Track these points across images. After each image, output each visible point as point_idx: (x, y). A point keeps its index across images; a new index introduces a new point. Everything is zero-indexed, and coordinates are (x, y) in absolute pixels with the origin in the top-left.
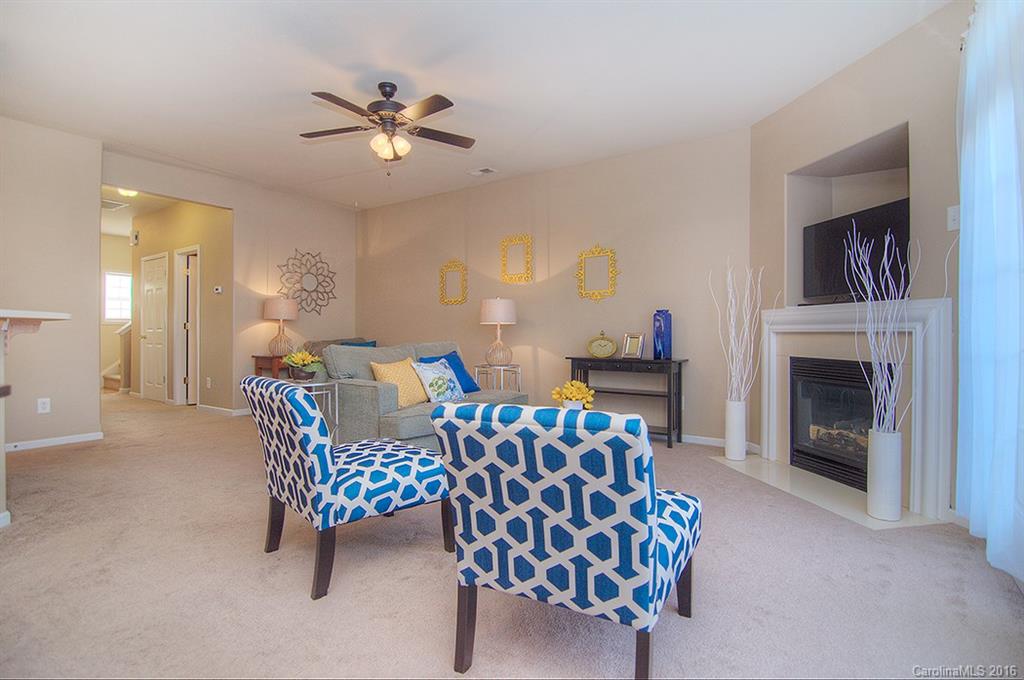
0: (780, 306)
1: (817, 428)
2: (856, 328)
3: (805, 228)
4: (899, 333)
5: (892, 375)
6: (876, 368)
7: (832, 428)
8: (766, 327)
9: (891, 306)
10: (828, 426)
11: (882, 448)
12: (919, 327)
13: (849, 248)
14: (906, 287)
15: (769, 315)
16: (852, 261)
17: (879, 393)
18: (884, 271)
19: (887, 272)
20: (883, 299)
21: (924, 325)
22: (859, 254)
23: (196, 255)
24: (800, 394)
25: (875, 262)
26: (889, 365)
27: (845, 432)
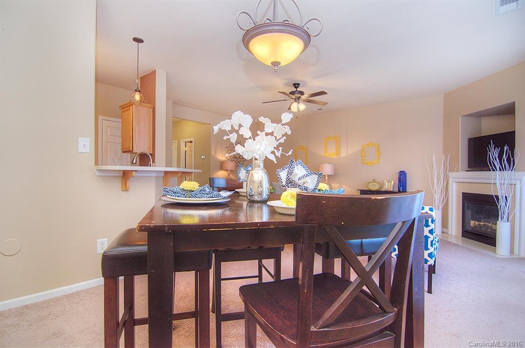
0: (458, 171)
1: (474, 222)
2: (492, 181)
3: (469, 139)
4: (510, 184)
5: (507, 200)
6: (500, 197)
7: (481, 222)
8: (451, 180)
9: (506, 173)
10: (479, 221)
11: (503, 229)
12: (518, 183)
13: (489, 151)
14: (513, 166)
15: (452, 175)
16: (491, 156)
17: (502, 207)
18: (504, 160)
19: (505, 161)
20: (503, 170)
21: (521, 182)
22: (493, 153)
23: (192, 142)
24: (466, 208)
25: (500, 157)
26: (506, 197)
27: (487, 224)
